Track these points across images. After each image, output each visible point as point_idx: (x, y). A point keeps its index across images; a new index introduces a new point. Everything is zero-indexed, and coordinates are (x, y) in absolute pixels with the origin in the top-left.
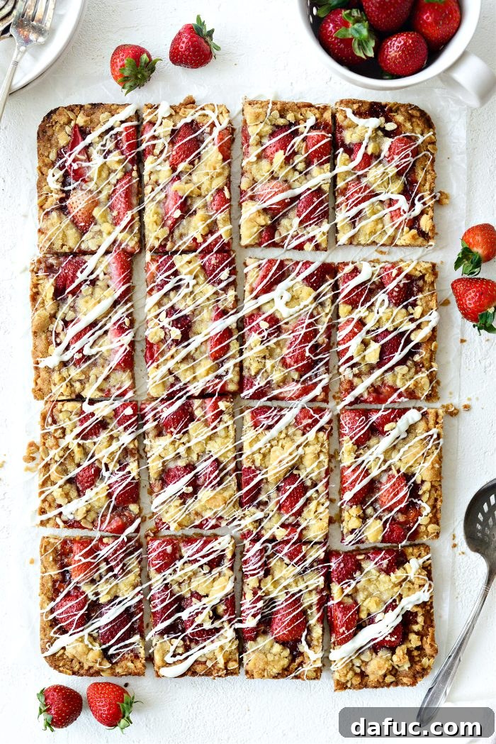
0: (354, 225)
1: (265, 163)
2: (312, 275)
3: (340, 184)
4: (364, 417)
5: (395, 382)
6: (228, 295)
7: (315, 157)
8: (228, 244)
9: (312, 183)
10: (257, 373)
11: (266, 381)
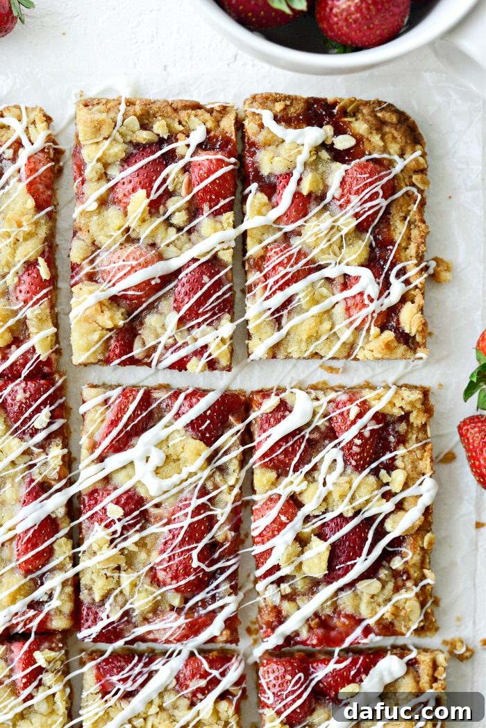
0: (280, 324)
1: (113, 213)
2: (202, 418)
3: (253, 250)
4: (301, 674)
5: (357, 607)
6: (50, 456)
7: (203, 200)
8: (48, 362)
9: (201, 248)
10: (105, 598)
11: (121, 613)
